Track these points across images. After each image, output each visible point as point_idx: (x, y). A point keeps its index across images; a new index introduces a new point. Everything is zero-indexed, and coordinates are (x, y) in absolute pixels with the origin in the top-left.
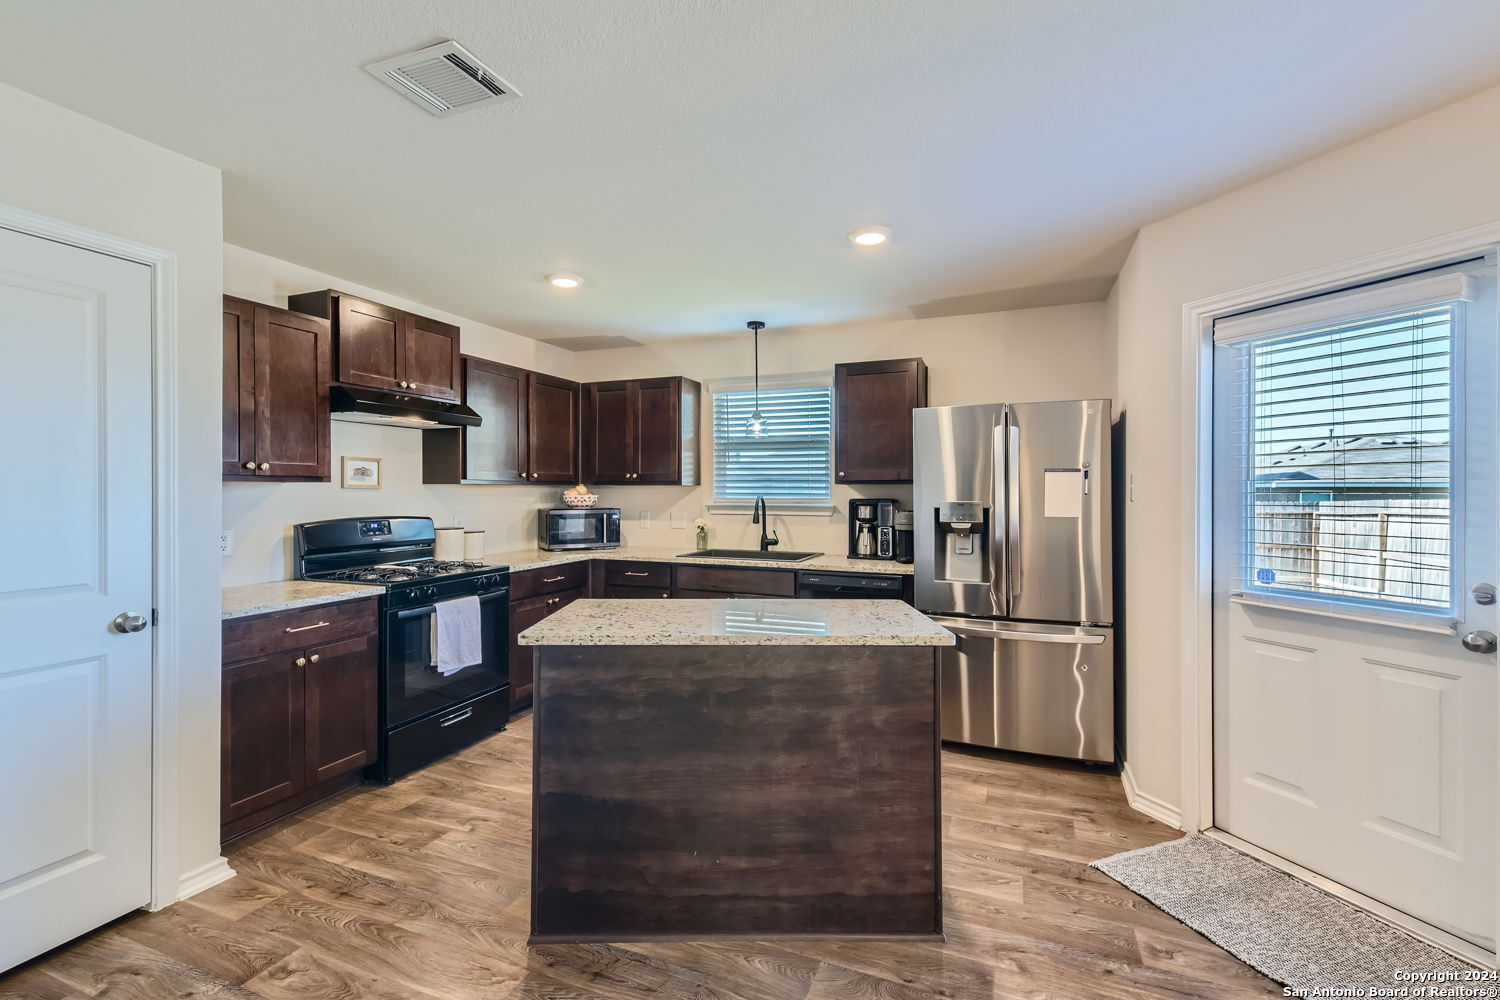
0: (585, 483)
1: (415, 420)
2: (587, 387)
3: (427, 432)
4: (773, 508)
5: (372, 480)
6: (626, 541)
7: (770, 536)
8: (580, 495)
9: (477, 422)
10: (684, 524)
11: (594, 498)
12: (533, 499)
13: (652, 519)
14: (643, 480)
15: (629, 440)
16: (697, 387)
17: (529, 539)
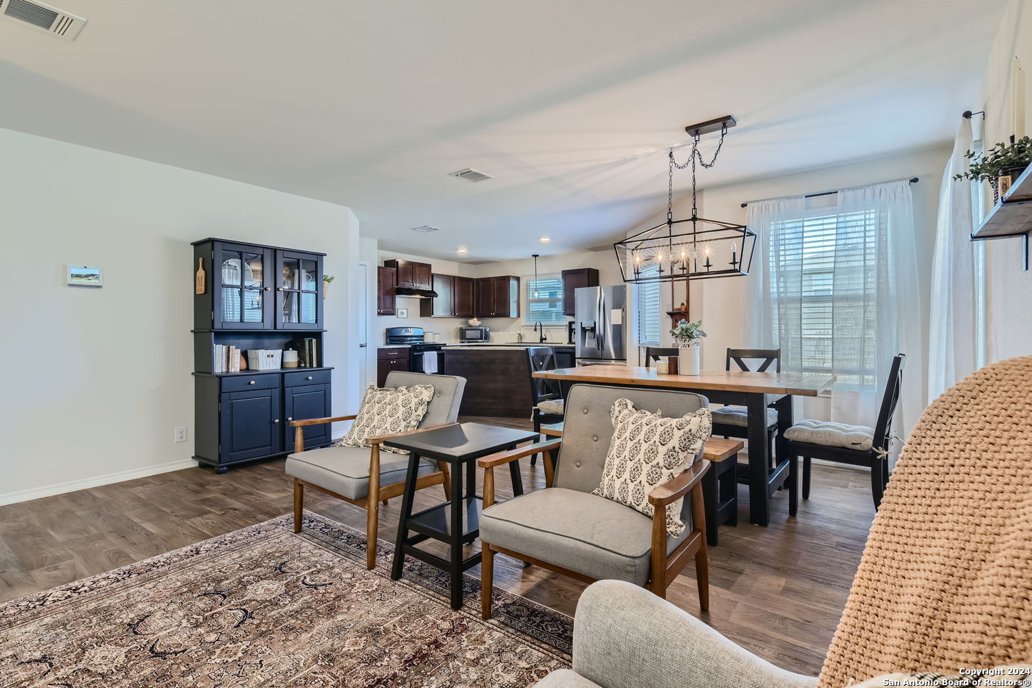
0: (477, 318)
1: (418, 296)
2: (477, 279)
3: (421, 299)
4: (545, 326)
5: (405, 315)
6: (493, 340)
7: (544, 337)
8: (474, 322)
9: (437, 296)
10: (514, 333)
11: (479, 322)
12: (458, 323)
13: (503, 331)
14: (497, 316)
15: (492, 300)
16: (518, 279)
17: (456, 338)
